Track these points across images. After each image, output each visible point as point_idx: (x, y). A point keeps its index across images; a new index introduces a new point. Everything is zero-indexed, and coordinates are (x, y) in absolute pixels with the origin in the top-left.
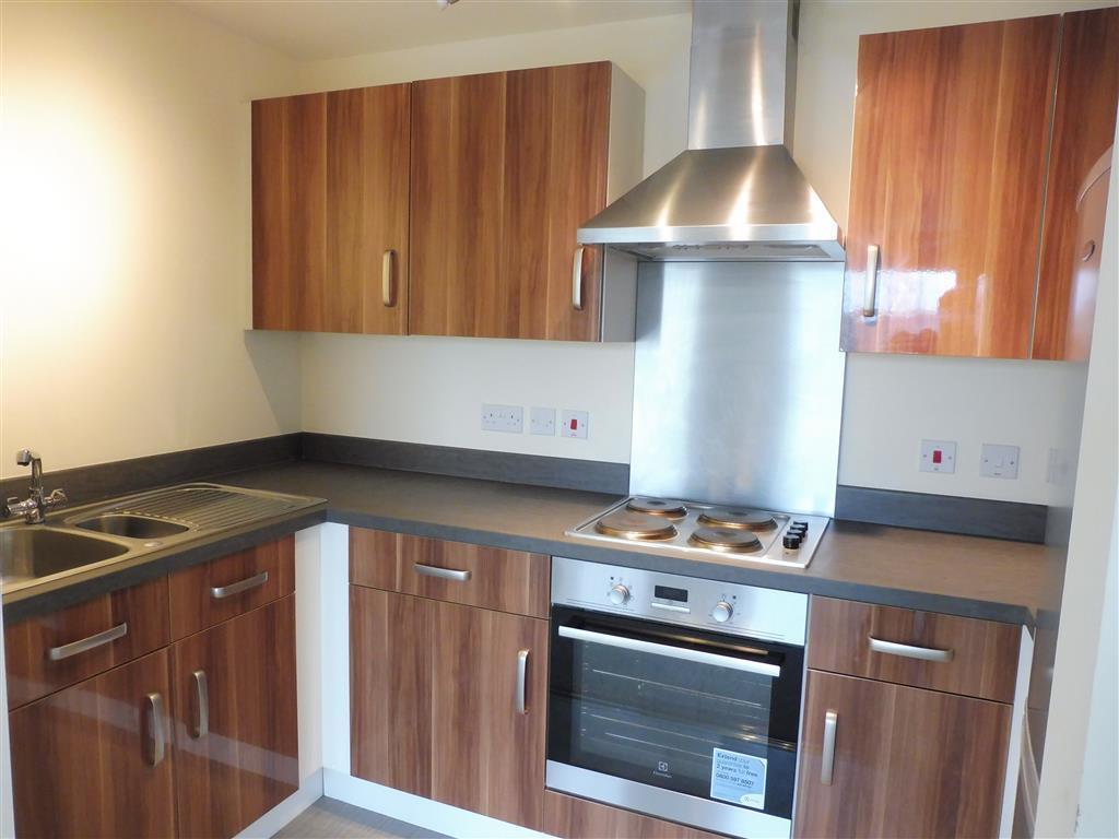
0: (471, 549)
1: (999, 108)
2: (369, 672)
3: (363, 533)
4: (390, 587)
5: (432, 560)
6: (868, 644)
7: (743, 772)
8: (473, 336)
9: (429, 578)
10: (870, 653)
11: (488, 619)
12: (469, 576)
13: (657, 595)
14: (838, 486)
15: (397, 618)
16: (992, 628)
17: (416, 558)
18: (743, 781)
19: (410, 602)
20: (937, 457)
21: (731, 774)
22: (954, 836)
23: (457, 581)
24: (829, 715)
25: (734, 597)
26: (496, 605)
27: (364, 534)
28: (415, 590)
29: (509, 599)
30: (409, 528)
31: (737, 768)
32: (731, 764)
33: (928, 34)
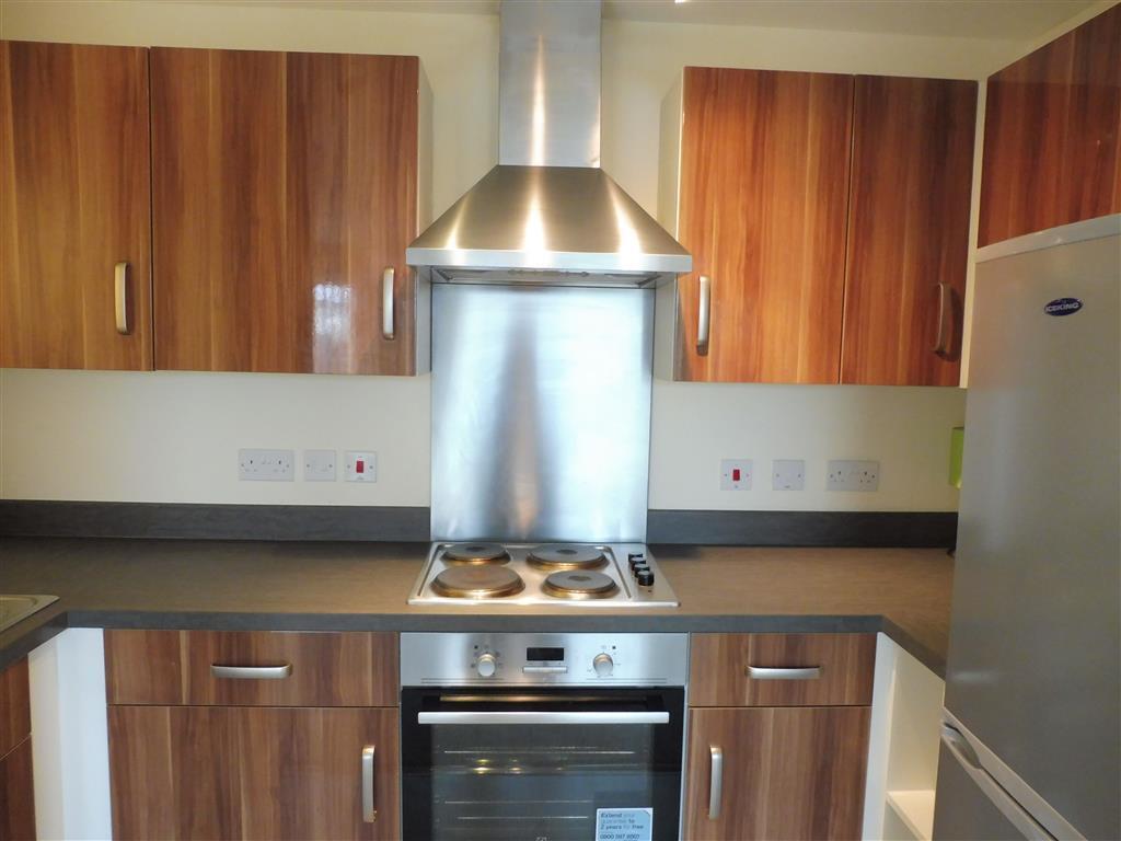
0: (290, 636)
1: (809, 152)
2: (144, 814)
3: (125, 637)
4: (173, 701)
5: (235, 658)
6: (747, 673)
7: (628, 827)
8: (250, 371)
9: (231, 682)
10: (748, 681)
11: (317, 719)
12: (290, 671)
13: (529, 658)
14: (649, 511)
15: (184, 737)
16: (853, 640)
17: (212, 658)
18: (628, 836)
19: (204, 713)
20: (736, 475)
21: (616, 832)
22: (826, 839)
23: (272, 680)
24: (713, 750)
25: (614, 648)
26: (327, 699)
27: (128, 638)
28: (210, 697)
29: (345, 689)
30: (198, 623)
31: (622, 825)
32: (615, 822)
33: (748, 73)
